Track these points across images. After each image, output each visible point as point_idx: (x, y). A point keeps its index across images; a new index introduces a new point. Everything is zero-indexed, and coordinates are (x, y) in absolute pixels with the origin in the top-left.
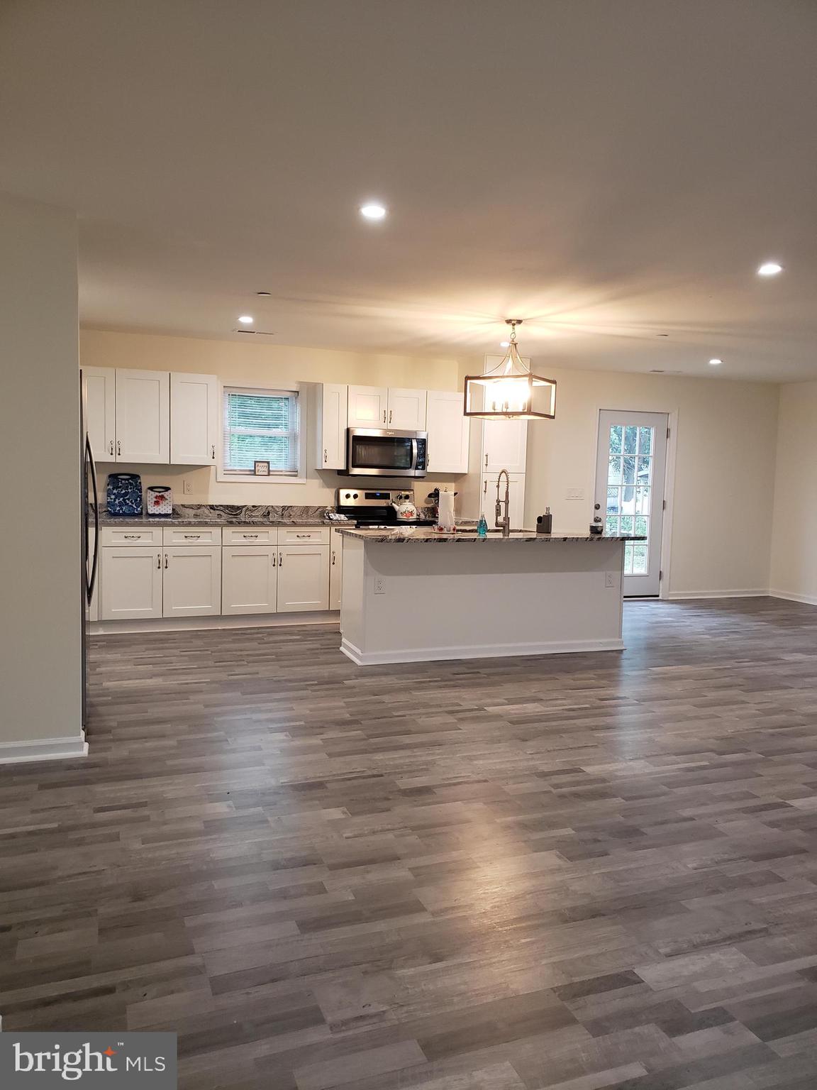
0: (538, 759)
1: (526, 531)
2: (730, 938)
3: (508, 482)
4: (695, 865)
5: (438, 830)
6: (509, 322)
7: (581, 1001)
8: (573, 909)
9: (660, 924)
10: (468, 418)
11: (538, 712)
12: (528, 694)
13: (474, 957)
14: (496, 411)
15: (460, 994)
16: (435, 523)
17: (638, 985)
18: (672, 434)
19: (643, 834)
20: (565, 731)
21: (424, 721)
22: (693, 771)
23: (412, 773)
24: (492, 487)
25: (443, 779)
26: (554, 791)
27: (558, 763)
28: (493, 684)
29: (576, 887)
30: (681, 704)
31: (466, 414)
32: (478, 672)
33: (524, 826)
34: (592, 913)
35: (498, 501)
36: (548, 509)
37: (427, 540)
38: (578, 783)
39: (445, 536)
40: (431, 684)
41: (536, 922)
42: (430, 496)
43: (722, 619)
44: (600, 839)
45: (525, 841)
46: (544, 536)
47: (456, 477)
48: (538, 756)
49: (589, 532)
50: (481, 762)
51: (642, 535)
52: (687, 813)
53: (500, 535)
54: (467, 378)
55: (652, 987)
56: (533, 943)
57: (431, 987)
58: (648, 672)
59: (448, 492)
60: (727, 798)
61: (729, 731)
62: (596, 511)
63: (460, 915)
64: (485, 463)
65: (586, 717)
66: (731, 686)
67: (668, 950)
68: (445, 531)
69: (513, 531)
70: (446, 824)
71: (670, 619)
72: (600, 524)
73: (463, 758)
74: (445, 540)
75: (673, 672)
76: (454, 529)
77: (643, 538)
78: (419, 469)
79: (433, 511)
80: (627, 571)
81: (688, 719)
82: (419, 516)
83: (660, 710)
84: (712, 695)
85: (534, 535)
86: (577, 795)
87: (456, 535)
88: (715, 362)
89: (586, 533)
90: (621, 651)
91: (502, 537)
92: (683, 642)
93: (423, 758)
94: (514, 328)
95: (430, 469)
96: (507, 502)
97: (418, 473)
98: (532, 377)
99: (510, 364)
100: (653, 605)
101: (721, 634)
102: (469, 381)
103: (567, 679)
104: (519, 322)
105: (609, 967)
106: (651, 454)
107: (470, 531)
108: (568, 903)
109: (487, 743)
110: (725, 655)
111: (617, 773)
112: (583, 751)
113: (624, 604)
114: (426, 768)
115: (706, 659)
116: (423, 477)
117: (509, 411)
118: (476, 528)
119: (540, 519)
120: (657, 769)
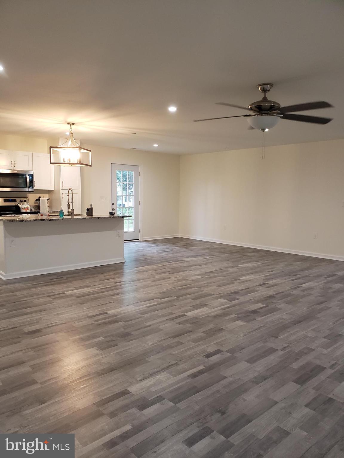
0: (89, 311)
1: (82, 215)
2: (163, 369)
3: (72, 193)
4: (151, 344)
5: (43, 347)
6: (68, 124)
7: (106, 406)
8: (103, 370)
9: (138, 369)
10: (53, 165)
11: (89, 291)
12: (84, 284)
13: (60, 398)
14: (65, 162)
15: (53, 415)
16: (39, 212)
17: (129, 394)
18: (141, 174)
19: (132, 334)
20: (99, 298)
21: (37, 301)
22: (151, 307)
23: (31, 324)
24: (65, 196)
25: (46, 325)
26: (95, 323)
27: (97, 312)
28: (68, 282)
29: (104, 360)
30: (147, 281)
31: (51, 163)
32: (62, 278)
33: (82, 340)
34: (111, 370)
35: (69, 202)
36: (91, 205)
37: (35, 220)
38: (105, 318)
39: (44, 218)
40: (40, 285)
41: (87, 378)
42: (37, 200)
43: (162, 247)
44: (114, 339)
45: (82, 346)
46: (90, 217)
47: (49, 192)
48: (88, 309)
49: (109, 215)
50: (63, 315)
51: (131, 215)
52: (149, 323)
53: (70, 217)
54: (51, 147)
55: (134, 394)
56: (86, 387)
57: (40, 415)
58: (134, 270)
59: (45, 198)
60: (164, 316)
61: (165, 289)
62: (113, 206)
63: (54, 381)
64: (62, 185)
65: (109, 291)
66: (165, 272)
67: (141, 378)
68: (44, 216)
69: (76, 215)
70: (47, 344)
71: (143, 248)
72: (114, 211)
73: (55, 315)
74: (44, 220)
75: (144, 269)
76: (48, 215)
77: (131, 216)
78: (30, 188)
79: (38, 207)
80: (126, 230)
81: (150, 286)
82: (32, 209)
83: (139, 284)
84: (158, 276)
85: (85, 217)
86: (105, 323)
87: (49, 218)
88: (156, 145)
89: (108, 215)
90: (124, 263)
91: (71, 218)
92: (148, 257)
93: (37, 317)
94: (71, 127)
95: (35, 188)
96: (72, 202)
97: (30, 190)
98: (80, 148)
99: (70, 142)
100: (136, 243)
101: (162, 253)
102: (51, 149)
103: (102, 276)
104: (73, 124)
105: (117, 390)
106: (133, 182)
107: (56, 216)
108: (101, 368)
109: (66, 307)
110: (164, 260)
111: (121, 312)
112: (108, 305)
113: (125, 244)
114: (37, 322)
115: (157, 263)
116: (33, 192)
117: (71, 162)
118: (59, 214)
119: (88, 210)
120: (137, 308)
